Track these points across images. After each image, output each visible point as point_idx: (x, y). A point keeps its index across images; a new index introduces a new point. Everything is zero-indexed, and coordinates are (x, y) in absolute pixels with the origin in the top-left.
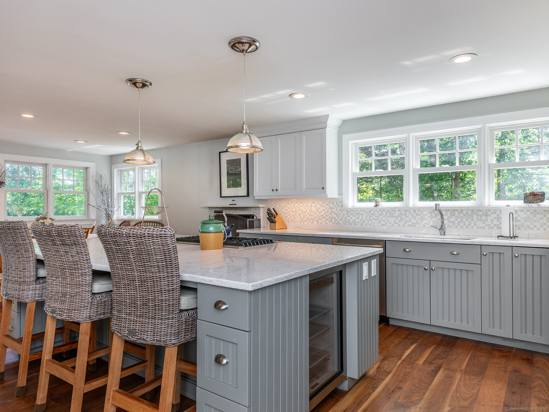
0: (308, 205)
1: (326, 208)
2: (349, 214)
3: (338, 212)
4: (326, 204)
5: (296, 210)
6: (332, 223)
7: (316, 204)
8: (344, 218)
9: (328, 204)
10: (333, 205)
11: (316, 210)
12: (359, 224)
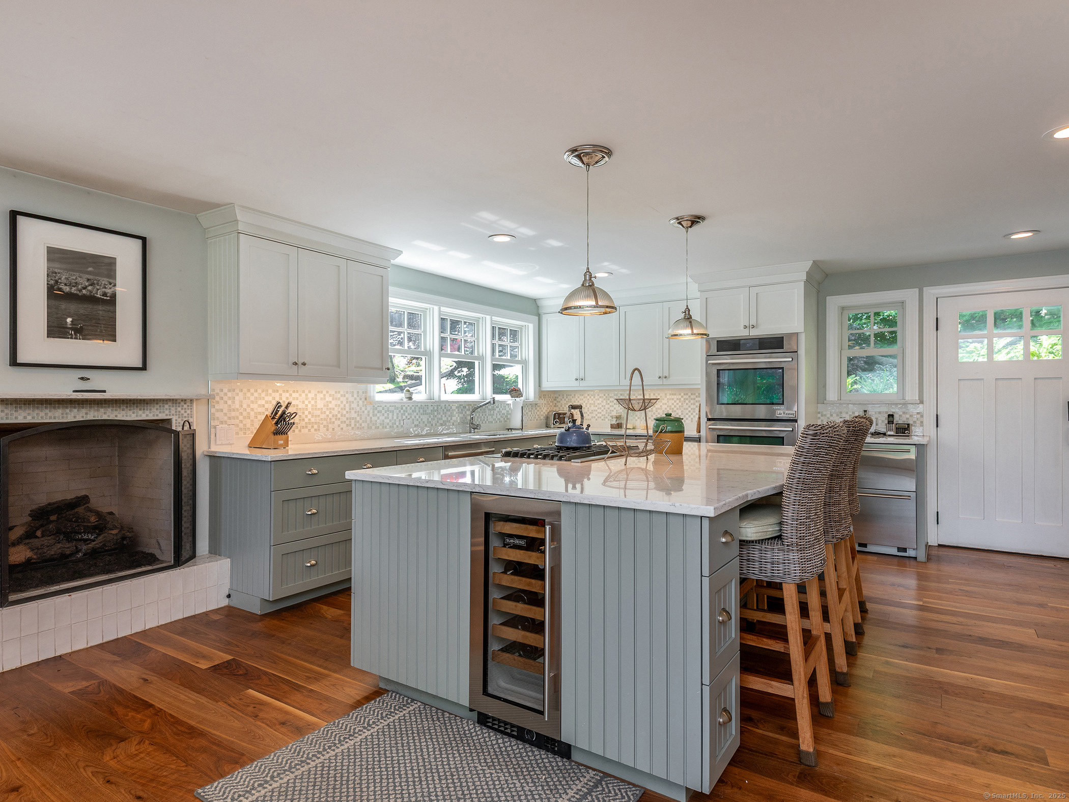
0: (310, 396)
1: (342, 402)
2: (376, 412)
3: (361, 408)
4: (342, 396)
6: (350, 428)
7: (325, 395)
8: (368, 418)
9: (345, 396)
10: (353, 396)
11: (324, 406)
12: (388, 427)
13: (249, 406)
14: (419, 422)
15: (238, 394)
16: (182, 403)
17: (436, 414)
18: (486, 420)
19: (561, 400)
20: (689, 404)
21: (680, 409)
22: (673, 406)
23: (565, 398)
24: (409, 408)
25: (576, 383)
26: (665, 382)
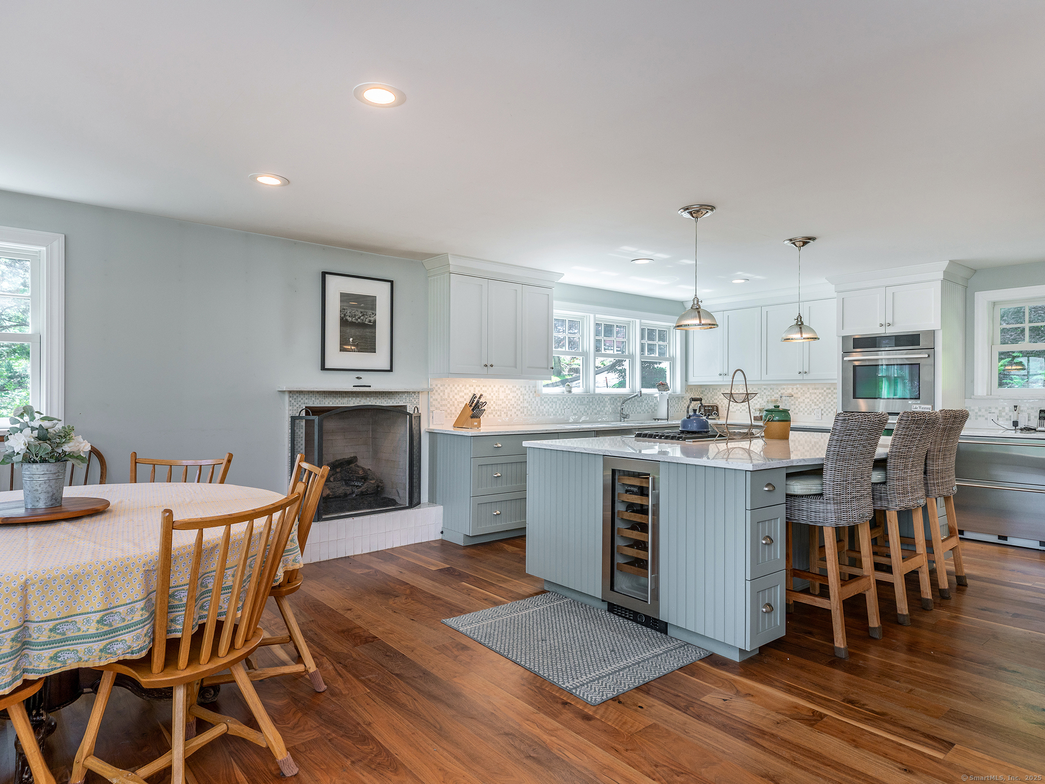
1: (517, 394)
3: (531, 399)
4: (517, 389)
6: (523, 415)
7: (505, 389)
8: (537, 407)
9: (519, 389)
10: (525, 390)
11: (505, 397)
12: (552, 414)
13: (454, 397)
14: (577, 412)
15: (446, 388)
16: (413, 395)
17: (591, 404)
18: (635, 411)
19: (708, 393)
20: (832, 398)
21: (823, 403)
22: (815, 400)
23: (711, 391)
24: (569, 399)
25: (720, 378)
26: (806, 377)
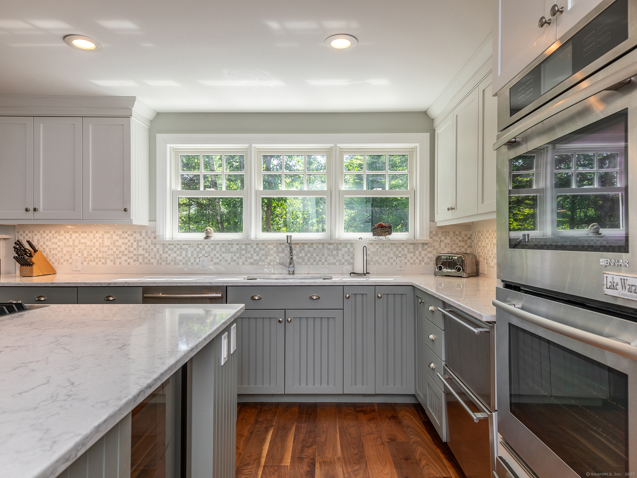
0: (97, 235)
2: (166, 249)
3: (149, 246)
4: (129, 235)
5: (74, 243)
6: (138, 263)
7: (112, 235)
8: (158, 255)
9: (132, 235)
10: (141, 235)
11: (111, 244)
12: (181, 263)
13: (44, 243)
14: (220, 261)
24: (207, 246)
